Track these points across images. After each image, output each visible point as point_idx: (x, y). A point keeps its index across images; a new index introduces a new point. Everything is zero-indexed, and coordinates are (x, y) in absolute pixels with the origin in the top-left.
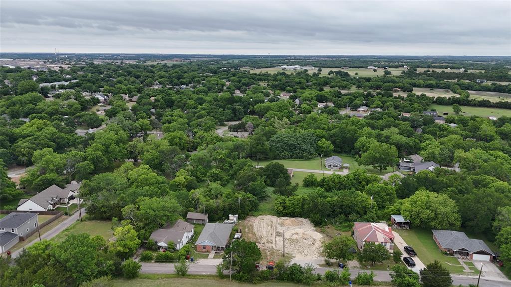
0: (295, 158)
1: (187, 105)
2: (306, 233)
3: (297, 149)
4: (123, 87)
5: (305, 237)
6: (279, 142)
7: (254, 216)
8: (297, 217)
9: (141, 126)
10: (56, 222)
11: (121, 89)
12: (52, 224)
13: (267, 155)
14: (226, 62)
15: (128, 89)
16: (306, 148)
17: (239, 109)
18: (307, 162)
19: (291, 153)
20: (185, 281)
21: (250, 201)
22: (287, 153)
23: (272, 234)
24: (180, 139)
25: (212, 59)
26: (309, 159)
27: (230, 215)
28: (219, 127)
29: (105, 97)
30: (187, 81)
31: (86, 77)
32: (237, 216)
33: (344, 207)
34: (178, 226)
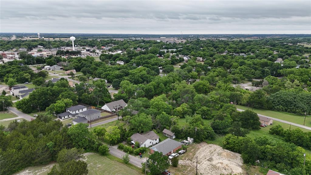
0: (289, 112)
1: (232, 66)
2: (229, 165)
3: (292, 105)
4: (201, 53)
5: (227, 167)
6: (277, 97)
7: (207, 143)
8: (236, 152)
9: (192, 76)
10: (110, 118)
11: (200, 54)
12: (108, 118)
13: (263, 106)
14: (291, 39)
15: (204, 55)
16: (300, 106)
17: (268, 71)
18: (299, 117)
19: (286, 108)
20: (123, 167)
21: (208, 132)
22: (281, 106)
23: (205, 158)
24: (204, 85)
25: (281, 37)
26: (301, 115)
27: (188, 138)
28: (246, 82)
29: (189, 58)
30: (246, 51)
31: (189, 47)
32: (192, 139)
33: (274, 156)
34: (149, 135)
